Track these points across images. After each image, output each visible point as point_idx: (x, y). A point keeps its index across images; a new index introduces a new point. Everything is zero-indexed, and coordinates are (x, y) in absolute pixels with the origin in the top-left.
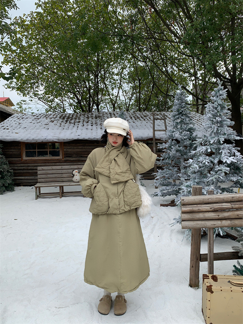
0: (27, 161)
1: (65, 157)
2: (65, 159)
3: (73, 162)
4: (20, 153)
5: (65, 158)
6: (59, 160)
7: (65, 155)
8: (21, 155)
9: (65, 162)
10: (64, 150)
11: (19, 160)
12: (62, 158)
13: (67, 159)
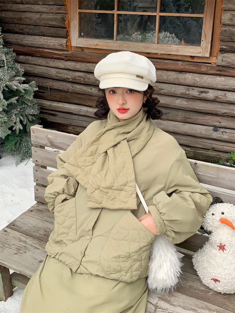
0: (86, 51)
1: (222, 51)
2: (219, 63)
4: (63, 20)
5: (220, 57)
6: (196, 60)
7: (222, 43)
8: (66, 28)
9: (218, 72)
10: (223, 18)
11: (61, 48)
12: (209, 56)
13: (229, 60)
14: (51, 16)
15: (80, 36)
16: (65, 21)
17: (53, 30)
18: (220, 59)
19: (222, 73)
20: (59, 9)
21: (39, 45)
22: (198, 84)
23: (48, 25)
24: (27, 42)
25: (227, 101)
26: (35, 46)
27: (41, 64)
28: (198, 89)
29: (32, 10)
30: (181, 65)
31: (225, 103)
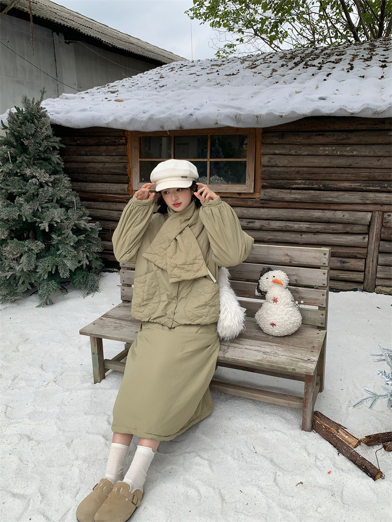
1: (264, 187)
2: (262, 197)
3: (293, 205)
4: (125, 168)
5: (263, 192)
6: (242, 196)
7: (263, 181)
8: (127, 175)
9: (262, 205)
10: (262, 160)
11: (123, 192)
12: (253, 192)
13: (270, 194)
14: (113, 165)
15: (141, 181)
16: (127, 169)
17: (115, 177)
18: (262, 194)
19: (265, 205)
20: (121, 159)
21: (102, 191)
22: (246, 216)
23: (110, 173)
24: (91, 189)
25: (271, 228)
26: (98, 191)
27: (103, 208)
28: (246, 220)
29: (96, 161)
30: (231, 201)
31: (269, 231)
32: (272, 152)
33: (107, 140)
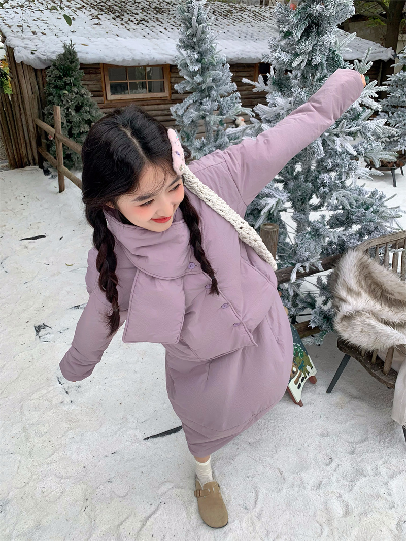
0: (113, 102)
1: (172, 93)
2: (172, 98)
4: (101, 87)
6: (163, 99)
7: (172, 90)
8: (102, 91)
9: (172, 102)
11: (101, 102)
14: (95, 86)
15: (111, 95)
17: (96, 93)
20: (99, 82)
23: (93, 91)
30: (158, 101)
32: (175, 76)
33: (91, 70)
